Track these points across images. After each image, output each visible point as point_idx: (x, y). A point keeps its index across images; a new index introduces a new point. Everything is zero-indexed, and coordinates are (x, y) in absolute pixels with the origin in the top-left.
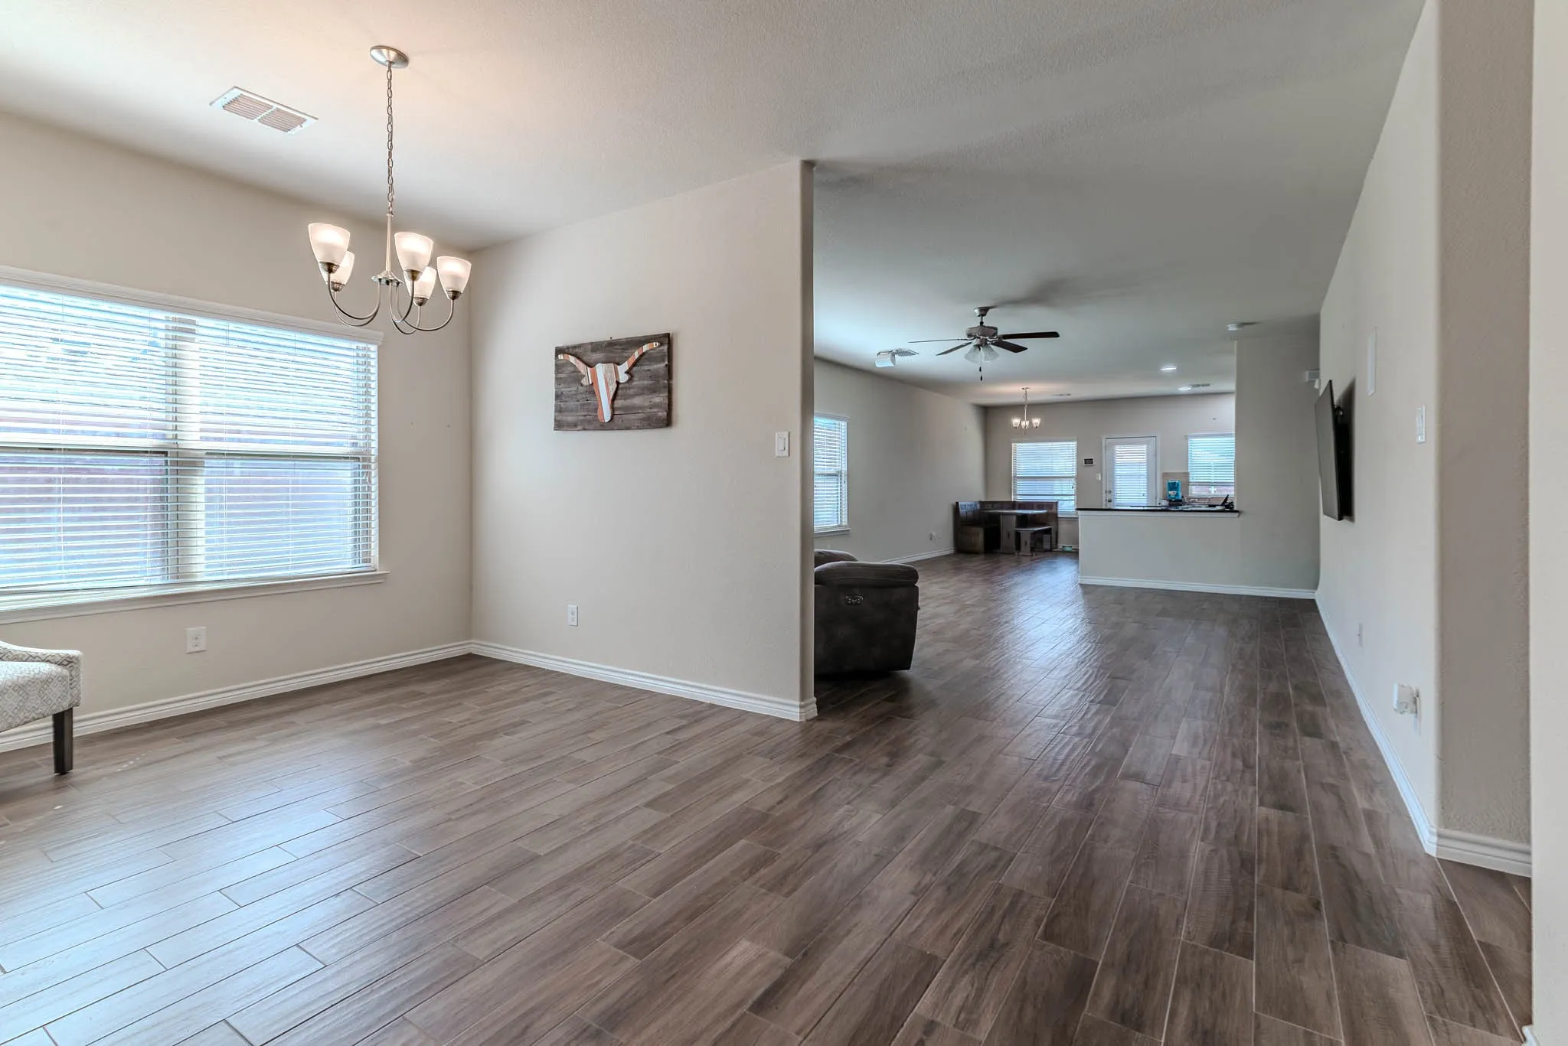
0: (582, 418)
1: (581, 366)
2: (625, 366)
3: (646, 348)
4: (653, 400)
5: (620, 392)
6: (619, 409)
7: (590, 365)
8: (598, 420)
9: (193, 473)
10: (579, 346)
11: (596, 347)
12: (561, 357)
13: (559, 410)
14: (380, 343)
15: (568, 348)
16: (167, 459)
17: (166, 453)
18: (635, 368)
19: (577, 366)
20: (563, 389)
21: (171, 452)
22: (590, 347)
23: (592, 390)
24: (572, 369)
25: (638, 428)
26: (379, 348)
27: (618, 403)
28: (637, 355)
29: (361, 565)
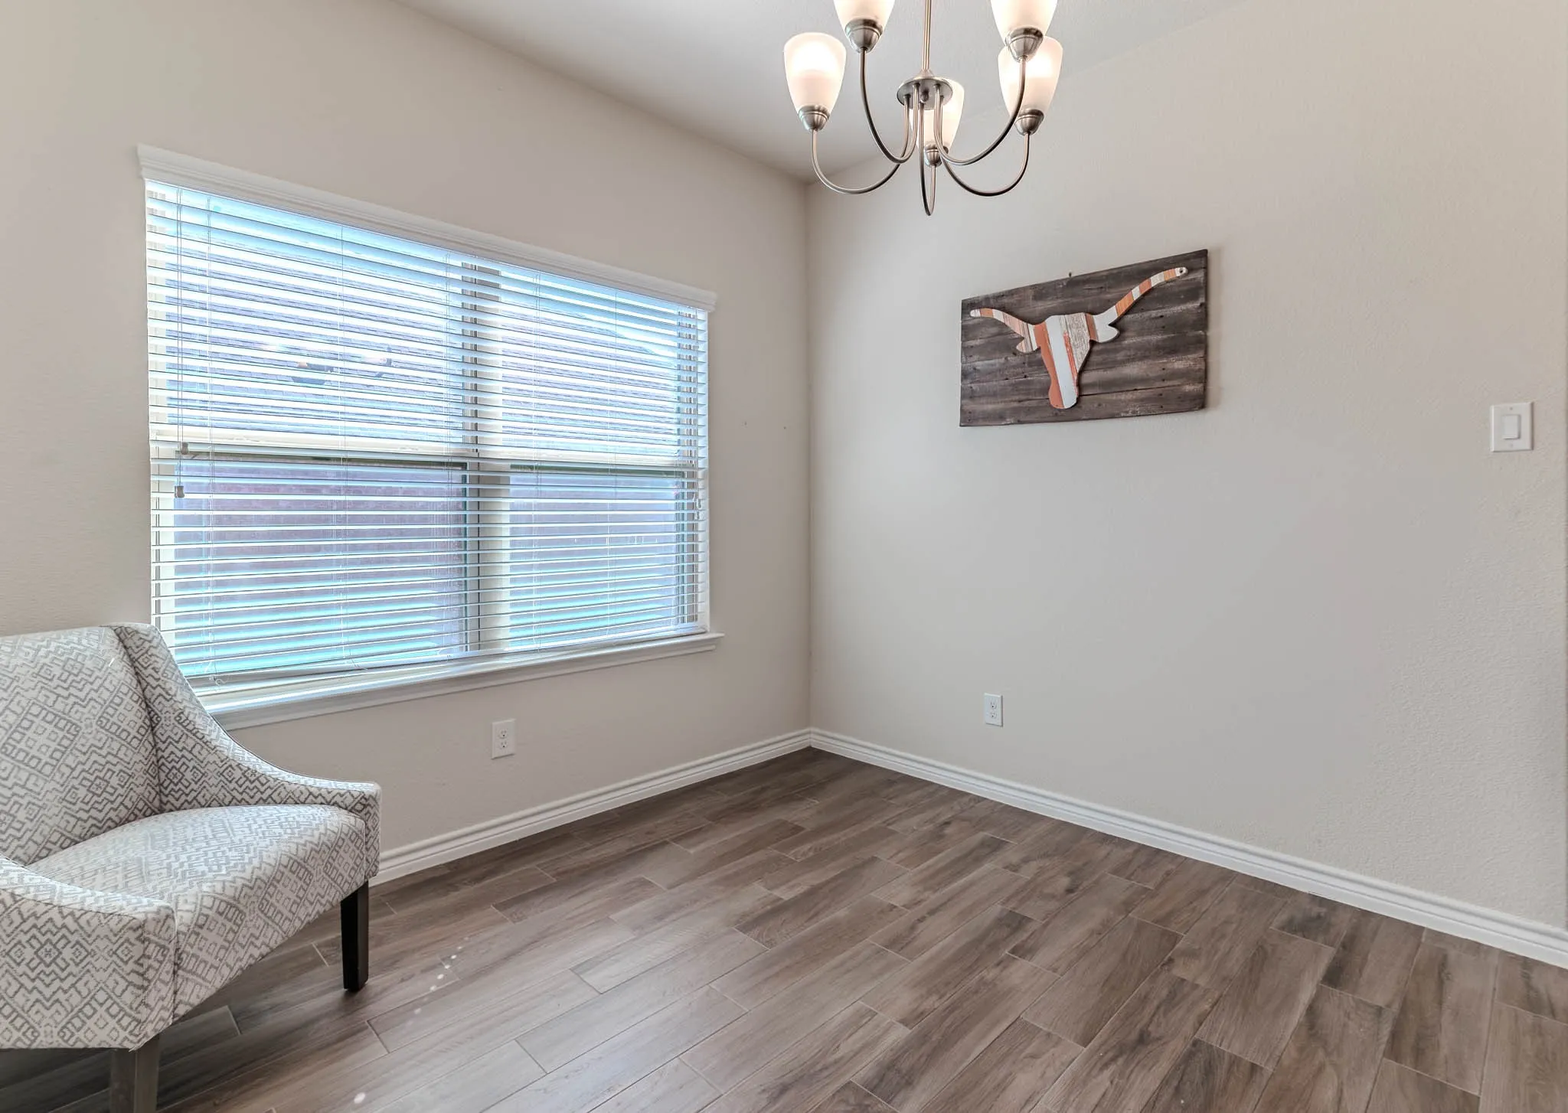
0: (1016, 405)
1: (1016, 325)
2: (1112, 314)
3: (1156, 280)
4: (1169, 366)
5: (1094, 358)
6: (1092, 385)
7: (1037, 320)
8: (1051, 406)
9: (495, 494)
10: (1011, 293)
11: (1041, 291)
12: (975, 313)
13: (967, 395)
14: (713, 309)
15: (987, 298)
16: (464, 473)
17: (463, 466)
18: (1129, 317)
19: (1008, 323)
20: (977, 363)
21: (471, 464)
22: (1031, 293)
23: (1038, 361)
24: (994, 330)
25: (1135, 415)
26: (710, 316)
27: (1089, 377)
28: (1136, 293)
29: (686, 624)
